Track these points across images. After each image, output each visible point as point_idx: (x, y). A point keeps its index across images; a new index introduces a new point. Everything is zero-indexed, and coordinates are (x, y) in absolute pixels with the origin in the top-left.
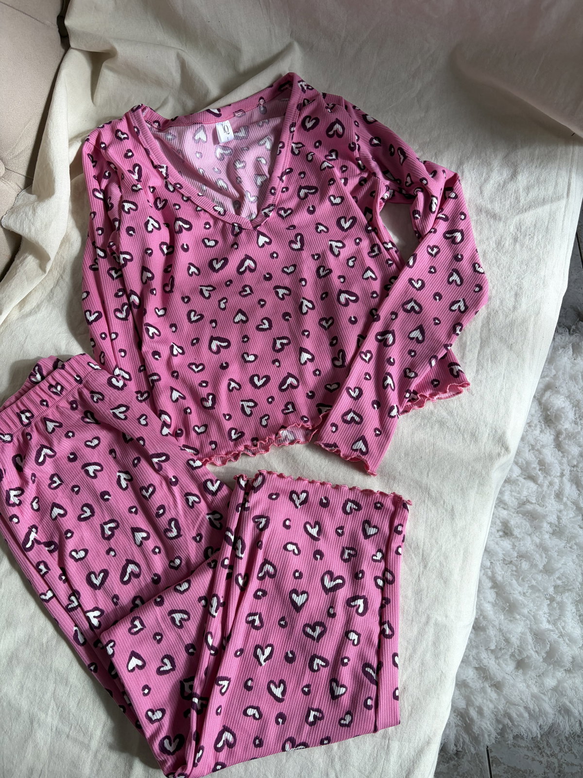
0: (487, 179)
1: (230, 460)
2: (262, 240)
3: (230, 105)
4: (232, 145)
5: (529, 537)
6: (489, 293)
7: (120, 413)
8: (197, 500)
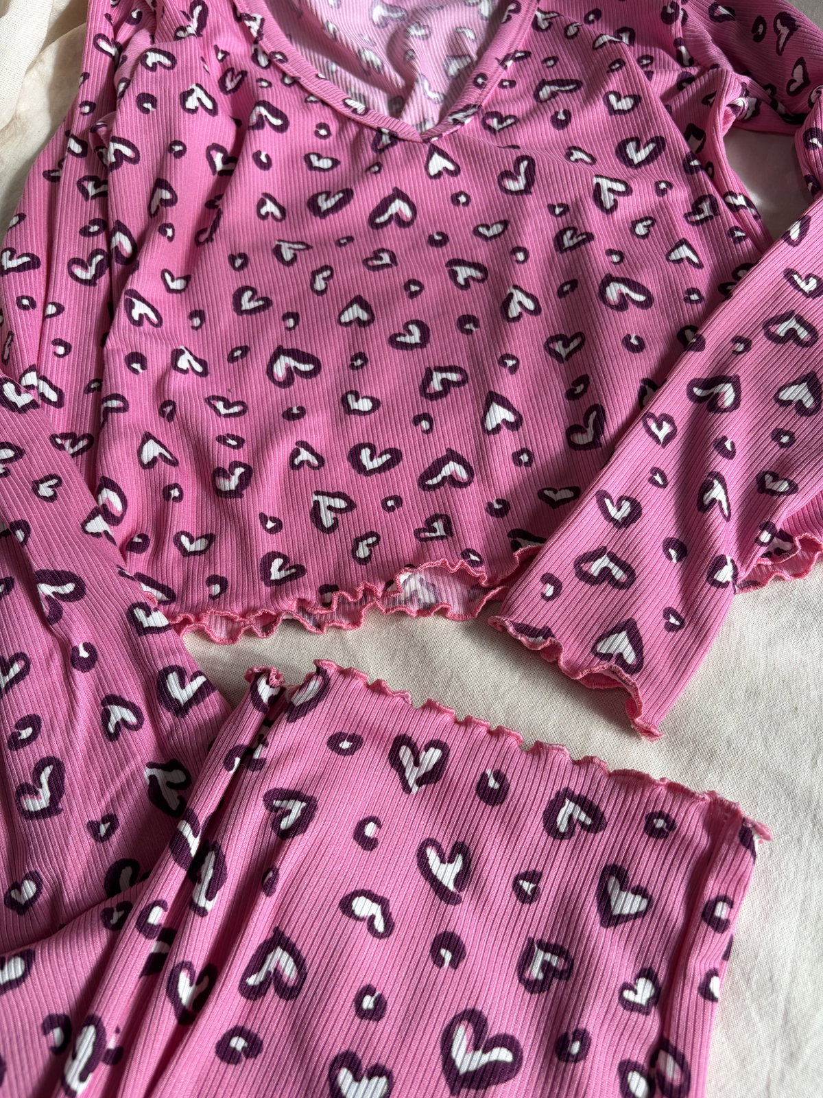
1: (250, 633)
2: (437, 163)
8: (131, 718)
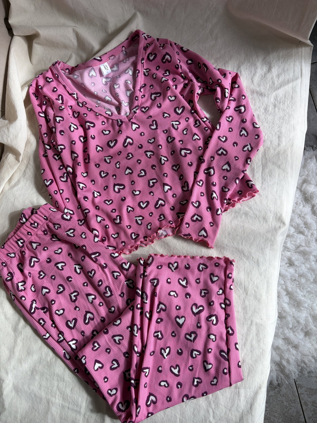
0: (255, 74)
2: (134, 126)
3: (106, 53)
4: (110, 76)
5: (304, 265)
6: (263, 138)
7: (71, 233)
8: (118, 274)
